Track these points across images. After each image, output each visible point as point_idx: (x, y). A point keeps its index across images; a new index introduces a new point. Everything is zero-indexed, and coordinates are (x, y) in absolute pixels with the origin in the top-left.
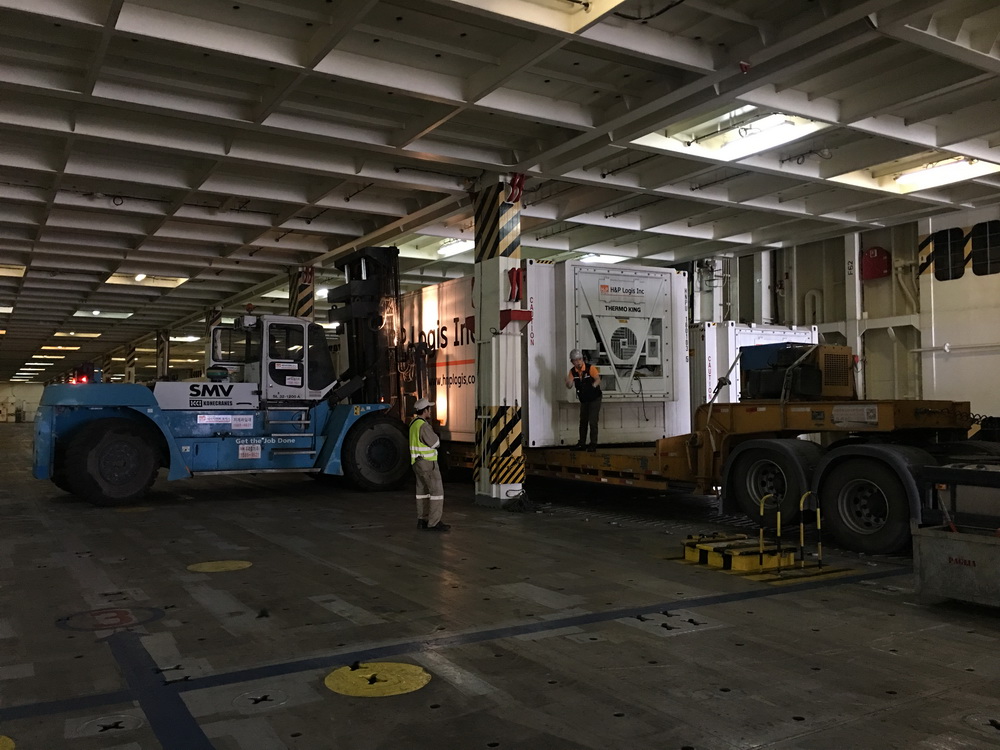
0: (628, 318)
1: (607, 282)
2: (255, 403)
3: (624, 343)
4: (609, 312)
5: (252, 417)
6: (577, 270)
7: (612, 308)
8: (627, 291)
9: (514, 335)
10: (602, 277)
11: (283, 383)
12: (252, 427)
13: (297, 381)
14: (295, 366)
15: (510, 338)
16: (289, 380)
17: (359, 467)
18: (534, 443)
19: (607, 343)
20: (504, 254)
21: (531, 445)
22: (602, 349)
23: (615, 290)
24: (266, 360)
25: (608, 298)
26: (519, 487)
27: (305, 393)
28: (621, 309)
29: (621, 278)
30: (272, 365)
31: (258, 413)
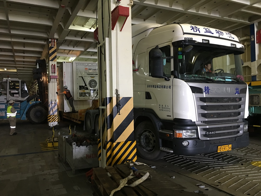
0: (94, 77)
1: (87, 67)
2: (6, 102)
3: (93, 84)
4: (88, 75)
5: (4, 105)
6: (77, 64)
7: (89, 74)
8: (94, 69)
9: (55, 82)
10: (85, 66)
11: (13, 96)
12: (4, 108)
13: (18, 95)
14: (17, 92)
15: (53, 83)
16: (15, 95)
17: (31, 118)
18: (66, 111)
19: (87, 84)
20: (51, 61)
21: (65, 112)
22: (86, 85)
23: (90, 69)
24: (8, 90)
25: (87, 71)
26: (57, 123)
27: (20, 99)
28: (92, 74)
29: (92, 66)
30: (10, 92)
31: (6, 104)
